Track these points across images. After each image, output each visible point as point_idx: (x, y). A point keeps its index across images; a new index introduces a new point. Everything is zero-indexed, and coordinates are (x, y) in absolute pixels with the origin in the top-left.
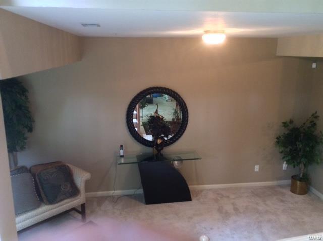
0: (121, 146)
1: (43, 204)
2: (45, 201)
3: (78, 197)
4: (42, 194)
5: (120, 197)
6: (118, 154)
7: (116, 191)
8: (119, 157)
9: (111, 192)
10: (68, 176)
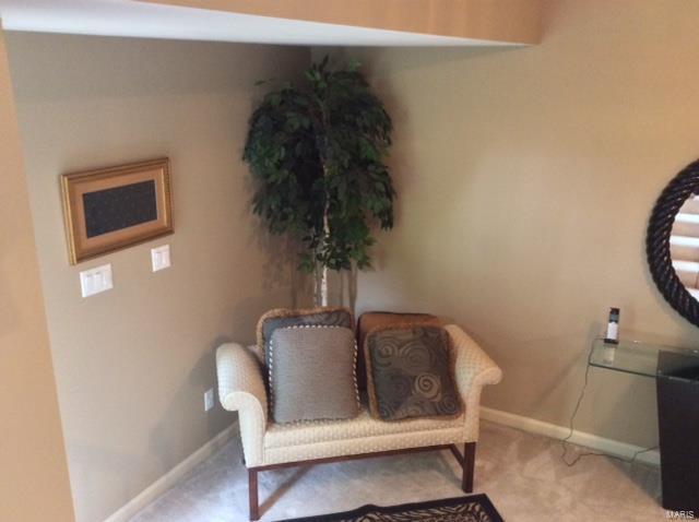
0: (615, 312)
1: (366, 413)
2: (372, 407)
3: (459, 421)
4: (369, 387)
5: (586, 455)
6: (602, 334)
7: (576, 433)
8: (602, 342)
9: (564, 432)
10: (442, 359)
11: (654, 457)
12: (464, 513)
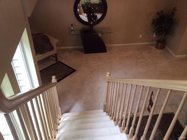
0: (72, 25)
3: (53, 50)
5: (72, 50)
6: (70, 29)
9: (68, 47)
11: (82, 47)
12: (58, 64)
